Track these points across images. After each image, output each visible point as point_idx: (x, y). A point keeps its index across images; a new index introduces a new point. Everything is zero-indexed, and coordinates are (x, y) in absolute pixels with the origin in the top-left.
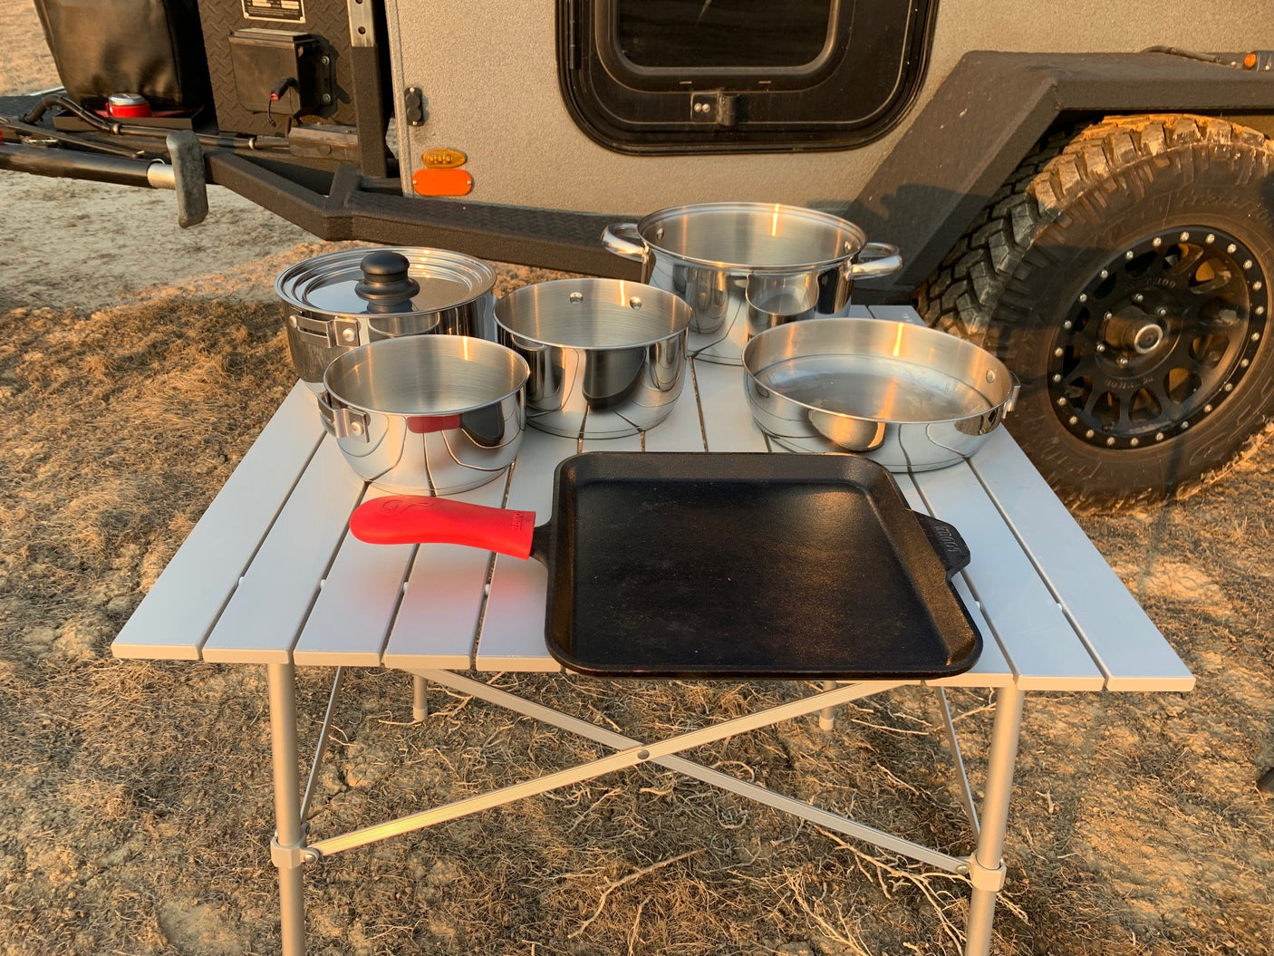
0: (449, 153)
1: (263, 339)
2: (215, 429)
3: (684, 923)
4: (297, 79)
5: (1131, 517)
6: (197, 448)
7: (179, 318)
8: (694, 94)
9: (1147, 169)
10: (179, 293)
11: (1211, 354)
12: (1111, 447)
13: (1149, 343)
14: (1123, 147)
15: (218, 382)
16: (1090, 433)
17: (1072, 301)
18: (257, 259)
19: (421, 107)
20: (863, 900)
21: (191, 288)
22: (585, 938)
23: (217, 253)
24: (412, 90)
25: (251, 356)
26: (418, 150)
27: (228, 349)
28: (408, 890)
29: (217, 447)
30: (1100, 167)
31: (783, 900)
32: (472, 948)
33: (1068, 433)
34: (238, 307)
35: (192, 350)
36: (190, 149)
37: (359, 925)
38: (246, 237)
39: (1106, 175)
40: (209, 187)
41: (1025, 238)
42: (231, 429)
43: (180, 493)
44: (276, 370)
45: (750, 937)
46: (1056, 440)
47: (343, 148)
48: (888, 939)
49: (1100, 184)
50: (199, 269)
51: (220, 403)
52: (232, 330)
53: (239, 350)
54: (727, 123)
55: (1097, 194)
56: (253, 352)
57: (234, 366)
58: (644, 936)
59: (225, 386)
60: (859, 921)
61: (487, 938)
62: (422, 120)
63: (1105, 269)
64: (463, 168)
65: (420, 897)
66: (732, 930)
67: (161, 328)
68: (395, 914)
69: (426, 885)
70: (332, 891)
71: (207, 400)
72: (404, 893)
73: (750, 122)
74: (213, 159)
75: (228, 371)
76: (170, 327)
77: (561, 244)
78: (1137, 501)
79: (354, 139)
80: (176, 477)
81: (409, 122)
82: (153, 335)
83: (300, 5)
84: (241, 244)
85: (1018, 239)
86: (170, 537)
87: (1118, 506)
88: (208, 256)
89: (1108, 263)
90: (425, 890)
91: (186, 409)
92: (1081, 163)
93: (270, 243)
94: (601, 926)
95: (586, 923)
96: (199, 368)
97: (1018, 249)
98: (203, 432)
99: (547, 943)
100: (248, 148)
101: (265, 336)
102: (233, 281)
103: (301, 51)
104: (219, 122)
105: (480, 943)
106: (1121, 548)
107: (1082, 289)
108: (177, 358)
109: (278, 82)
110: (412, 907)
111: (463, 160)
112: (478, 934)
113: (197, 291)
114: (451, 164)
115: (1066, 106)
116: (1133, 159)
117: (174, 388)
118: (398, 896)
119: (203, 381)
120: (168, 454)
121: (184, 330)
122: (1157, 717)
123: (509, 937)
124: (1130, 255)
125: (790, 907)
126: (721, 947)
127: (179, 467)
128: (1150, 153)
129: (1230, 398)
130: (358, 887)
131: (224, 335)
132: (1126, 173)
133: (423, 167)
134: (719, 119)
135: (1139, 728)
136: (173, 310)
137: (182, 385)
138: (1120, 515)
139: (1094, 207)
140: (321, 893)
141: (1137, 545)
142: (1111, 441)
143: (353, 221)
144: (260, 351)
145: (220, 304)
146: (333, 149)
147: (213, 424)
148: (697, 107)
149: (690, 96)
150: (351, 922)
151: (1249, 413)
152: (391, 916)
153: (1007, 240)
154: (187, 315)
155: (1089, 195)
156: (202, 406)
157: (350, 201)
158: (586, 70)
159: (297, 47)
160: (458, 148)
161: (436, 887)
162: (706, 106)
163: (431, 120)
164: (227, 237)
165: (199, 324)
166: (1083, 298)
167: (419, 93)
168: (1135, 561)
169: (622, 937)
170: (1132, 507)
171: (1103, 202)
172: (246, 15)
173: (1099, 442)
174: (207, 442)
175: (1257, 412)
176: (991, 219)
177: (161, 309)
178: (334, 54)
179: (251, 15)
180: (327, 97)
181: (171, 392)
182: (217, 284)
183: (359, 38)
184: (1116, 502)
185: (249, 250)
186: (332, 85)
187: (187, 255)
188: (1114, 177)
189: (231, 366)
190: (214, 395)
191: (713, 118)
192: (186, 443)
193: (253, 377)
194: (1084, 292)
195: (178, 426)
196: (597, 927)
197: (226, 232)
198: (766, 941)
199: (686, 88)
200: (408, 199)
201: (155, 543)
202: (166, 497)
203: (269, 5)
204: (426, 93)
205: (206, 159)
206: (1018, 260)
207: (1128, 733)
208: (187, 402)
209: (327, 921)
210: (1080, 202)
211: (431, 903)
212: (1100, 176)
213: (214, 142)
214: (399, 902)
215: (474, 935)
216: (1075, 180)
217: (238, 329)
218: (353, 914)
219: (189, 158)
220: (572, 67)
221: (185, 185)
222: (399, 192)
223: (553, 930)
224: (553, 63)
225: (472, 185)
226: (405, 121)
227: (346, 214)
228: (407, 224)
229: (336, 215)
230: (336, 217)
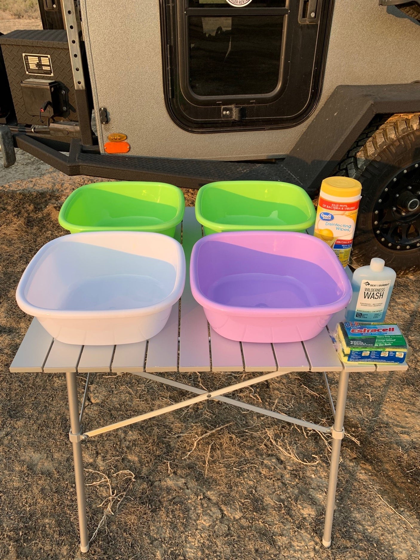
0: (119, 134)
1: (41, 209)
2: (23, 252)
3: (227, 451)
4: (51, 102)
5: (407, 278)
6: (17, 260)
7: (3, 201)
8: (222, 107)
9: (412, 136)
12: (399, 250)
13: (413, 207)
14: (402, 127)
15: (23, 230)
16: (390, 245)
17: (382, 191)
18: (35, 171)
19: (106, 116)
20: (297, 439)
21: (7, 186)
22: (189, 459)
23: (17, 169)
24: (102, 109)
25: (36, 217)
26: (106, 134)
27: (26, 215)
28: (118, 443)
29: (25, 260)
30: (393, 136)
31: (265, 441)
32: (145, 464)
33: (381, 245)
34: (28, 195)
35: (10, 216)
36: (7, 134)
37: (100, 457)
38: (29, 161)
39: (395, 139)
40: (16, 149)
41: (362, 166)
42: (30, 251)
43: (11, 281)
44: (48, 224)
45: (253, 456)
46: (376, 248)
47: (73, 132)
48: (306, 454)
49: (393, 142)
50: (10, 177)
51: (25, 240)
52: (26, 205)
53: (31, 215)
54: (237, 119)
55: (391, 147)
56: (37, 215)
57: (29, 223)
58: (212, 457)
59: (26, 232)
60: (295, 447)
61: (151, 460)
62: (107, 122)
63: (395, 177)
64: (126, 141)
65: (124, 446)
66: (246, 453)
68: (114, 453)
69: (126, 441)
70: (88, 445)
71: (19, 238)
72: (117, 444)
73: (247, 118)
74: (17, 138)
75: (27, 225)
77: (169, 175)
78: (409, 271)
79: (78, 128)
80: (9, 274)
81: (102, 123)
83: (51, 68)
84: (27, 164)
85: (359, 166)
86: (9, 300)
87: (402, 273)
88: (13, 170)
89: (396, 175)
90: (125, 442)
91: (10, 243)
92: (385, 134)
93: (40, 164)
94: (195, 454)
95: (189, 453)
96: (14, 224)
97: (360, 170)
98: (19, 253)
99: (174, 461)
100: (32, 132)
101: (41, 208)
102: (25, 183)
103: (53, 89)
104: (18, 119)
105: (148, 463)
106: (402, 291)
107: (386, 186)
108: (4, 220)
109: (44, 105)
110: (121, 450)
111: (125, 138)
112: (147, 459)
113: (9, 187)
114: (121, 139)
115: (377, 112)
116: (406, 132)
117: (4, 234)
118: (115, 445)
119: (17, 230)
120: (5, 264)
121: (6, 206)
122: (414, 361)
123: (159, 460)
124: (405, 171)
125: (269, 443)
126: (242, 459)
127: (10, 269)
128: (413, 129)
130: (98, 442)
131: (24, 208)
132: (403, 138)
133: (108, 141)
134: (234, 117)
137: (8, 232)
138: (402, 277)
139: (390, 151)
140: (84, 445)
141: (410, 290)
142: (398, 247)
143: (80, 167)
144: (40, 215)
145: (20, 194)
146: (69, 133)
147: (23, 249)
148: (224, 113)
149: (221, 108)
150: (97, 457)
152: (112, 453)
153: (355, 167)
154: (6, 199)
155: (388, 147)
156: (17, 241)
157: (78, 158)
158: (177, 98)
159: (51, 88)
160: (123, 133)
161: (130, 442)
162: (228, 112)
163: (111, 122)
164: (20, 161)
165: (12, 203)
166: (386, 189)
167: (105, 110)
168: (408, 297)
169: (203, 458)
170: (407, 274)
171: (394, 151)
172: (27, 73)
173: (393, 248)
174: (21, 257)
176: (348, 157)
178: (67, 90)
179: (29, 73)
180: (65, 108)
182: (18, 184)
183: (78, 86)
184: (401, 272)
185: (31, 167)
186: (67, 103)
187: (3, 170)
188: (398, 140)
189: (28, 222)
190: (22, 236)
191: (231, 117)
192: (12, 258)
193: (38, 227)
194: (387, 187)
195: (8, 251)
196: (193, 454)
197: (20, 159)
198: (259, 457)
199: (219, 104)
200: (103, 156)
201: (3, 303)
202: (5, 283)
203: (37, 68)
204: (109, 110)
205: (14, 137)
206: (359, 175)
208: (10, 239)
209: (87, 456)
210: (384, 150)
211: (128, 448)
212: (393, 139)
213: (17, 130)
214: (115, 448)
215: (146, 459)
216: (382, 141)
217: (29, 206)
218: (97, 453)
219: (7, 138)
220: (170, 97)
221: (6, 150)
222: (99, 153)
223: (176, 456)
224: (162, 95)
225: (130, 148)
226: (100, 122)
227: (77, 164)
228: (103, 168)
229: (73, 165)
230: (73, 166)
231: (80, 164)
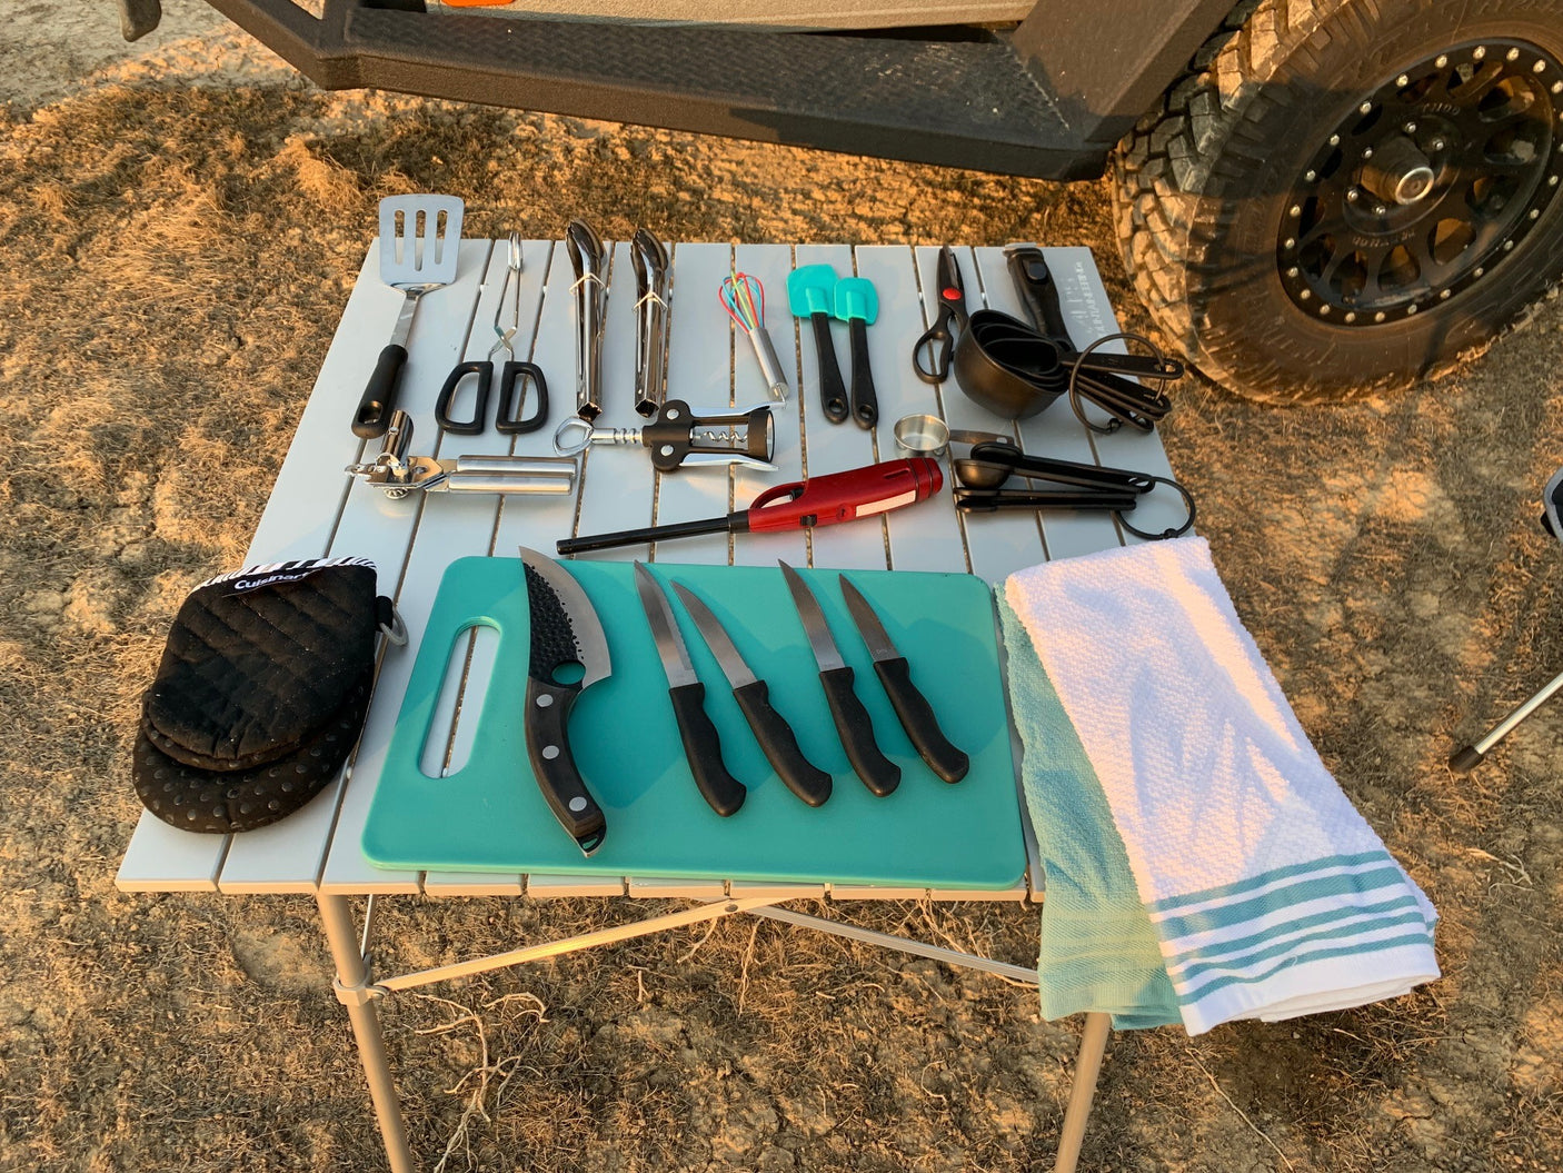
1: (268, 150)
2: (220, 298)
3: (802, 943)
5: (1366, 406)
6: (201, 327)
7: (151, 117)
10: (144, 70)
11: (1493, 199)
12: (1352, 324)
13: (1414, 192)
15: (214, 225)
16: (1325, 309)
17: (1319, 143)
20: (997, 911)
21: (159, 61)
22: (696, 960)
25: (253, 180)
27: (221, 170)
28: (502, 913)
29: (226, 326)
31: (909, 915)
32: (574, 976)
33: (1297, 310)
34: (226, 98)
35: (174, 172)
37: (451, 953)
42: (241, 297)
43: (189, 395)
44: (290, 202)
45: (873, 957)
46: (1280, 320)
48: (1020, 954)
51: (223, 257)
52: (222, 135)
53: (238, 171)
56: (256, 172)
57: (233, 198)
58: (760, 956)
59: (225, 230)
60: (990, 936)
61: (591, 964)
63: (1368, 100)
65: (515, 920)
66: (853, 949)
67: (130, 135)
68: (490, 941)
69: (522, 906)
70: (419, 916)
71: (205, 252)
72: (497, 916)
75: (226, 207)
76: (140, 134)
78: (1374, 388)
80: (179, 372)
82: (119, 147)
86: (184, 460)
87: (1350, 394)
89: (1370, 93)
90: (521, 911)
91: (178, 266)
94: (714, 946)
95: (697, 946)
96: (188, 203)
97: (1255, 79)
98: (205, 302)
99: (655, 968)
101: (268, 146)
102: (215, 50)
105: (583, 971)
106: (1345, 452)
107: (1333, 129)
108: (156, 184)
110: (508, 932)
112: (580, 962)
113: (169, 67)
117: (159, 235)
118: (491, 920)
119: (196, 224)
120: (164, 338)
121: (160, 138)
122: (1352, 680)
123: (614, 962)
124: (1403, 81)
125: (917, 922)
126: (842, 967)
127: (181, 357)
129: (1508, 258)
130: (447, 910)
131: (214, 144)
136: (140, 105)
137: (170, 232)
138: (1353, 402)
139: (1361, 17)
140: (407, 919)
141: (1368, 448)
142: (1350, 317)
143: (359, 62)
144: (265, 172)
145: (202, 93)
147: (217, 290)
150: (442, 951)
151: (1530, 277)
152: (485, 943)
153: (1241, 64)
154: (161, 112)
156: (198, 261)
161: (533, 908)
165: (179, 127)
166: (1335, 139)
168: (1359, 470)
169: (736, 958)
170: (1367, 395)
171: (1374, 14)
173: (1336, 318)
174: (212, 317)
175: (1539, 276)
177: (124, 102)
181: (156, 241)
182: (195, 54)
184: (1348, 390)
189: (229, 198)
190: (213, 242)
192: (185, 320)
193: (259, 215)
194: (1337, 132)
195: (174, 293)
196: (708, 947)
198: (890, 961)
200: (434, 17)
201: (166, 468)
202: (170, 404)
206: (1253, 94)
207: (1315, 702)
208: (178, 255)
209: (416, 949)
210: (1343, 12)
211: (528, 927)
214: (493, 926)
215: (576, 962)
217: (232, 136)
218: (444, 942)
223: (661, 953)
227: (348, 52)
229: (335, 56)
230: (335, 59)
231: (358, 52)
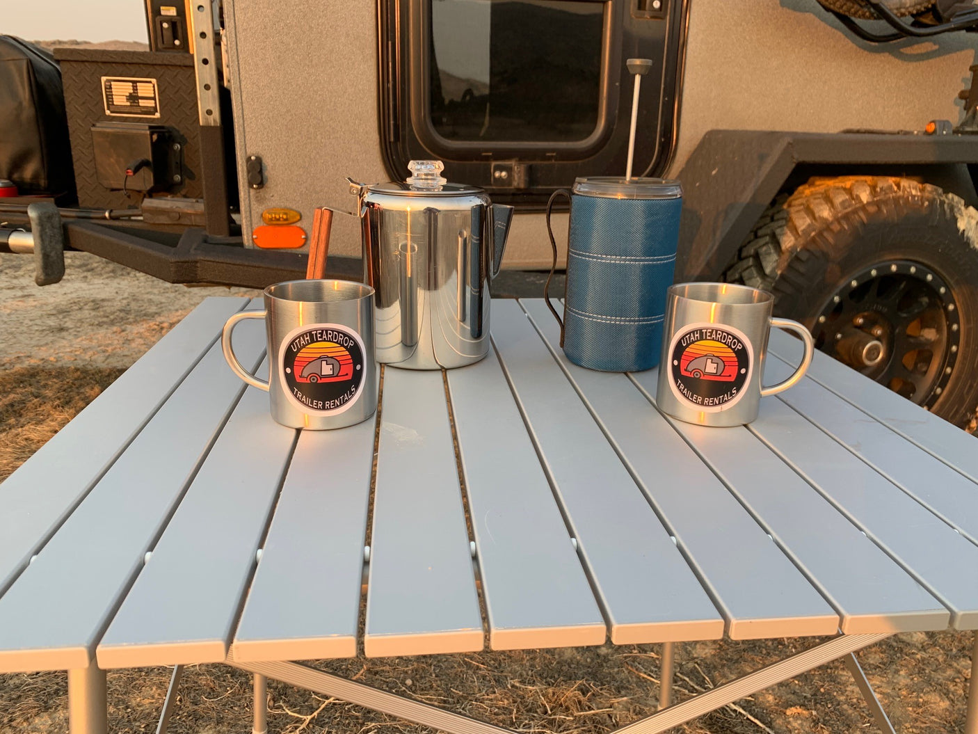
0: (286, 210)
4: (151, 159)
7: (38, 382)
8: (493, 164)
9: (862, 214)
10: (40, 363)
11: (919, 365)
13: (873, 357)
14: (840, 198)
17: (815, 322)
18: (114, 336)
19: (261, 172)
21: (52, 359)
23: (79, 332)
24: (253, 158)
26: (257, 209)
30: (825, 213)
34: (94, 372)
35: (48, 407)
36: (50, 218)
38: (105, 319)
39: (830, 219)
40: (68, 254)
41: (773, 270)
47: (190, 215)
49: (827, 226)
50: (62, 344)
52: (86, 389)
54: (522, 186)
55: (825, 234)
62: (261, 184)
63: (837, 295)
64: (299, 224)
67: (19, 390)
73: (540, 187)
74: (71, 227)
76: (29, 389)
79: (200, 207)
81: (250, 185)
82: (12, 396)
83: (156, 103)
84: (100, 325)
85: (768, 271)
88: (70, 334)
89: (837, 290)
92: (810, 212)
93: (126, 324)
96: (52, 421)
97: (769, 279)
100: (105, 218)
102: (91, 353)
103: (155, 137)
104: (80, 201)
107: (821, 311)
108: (32, 414)
109: (133, 163)
111: (298, 218)
113: (57, 361)
114: (286, 221)
115: (801, 159)
116: (849, 206)
117: (26, 439)
121: (42, 391)
124: (854, 283)
128: (861, 201)
129: (941, 400)
131: (78, 394)
132: (846, 217)
133: (262, 224)
134: (515, 184)
135: (946, 694)
136: (33, 376)
139: (824, 242)
143: (198, 265)
145: (77, 370)
146: (181, 215)
148: (497, 174)
149: (490, 165)
151: (957, 412)
153: (758, 273)
154: (46, 379)
155: (820, 234)
157: (195, 250)
158: (404, 142)
159: (152, 134)
160: (294, 207)
162: (504, 174)
163: (270, 183)
164: (88, 320)
165: (56, 386)
166: (822, 319)
167: (259, 160)
171: (831, 240)
172: (108, 112)
175: (963, 410)
176: (740, 259)
177: (23, 375)
178: (183, 141)
179: (112, 112)
180: (177, 178)
181: (24, 443)
182: (76, 355)
183: (207, 119)
185: (107, 329)
186: (182, 169)
187: (51, 334)
188: (838, 220)
191: (510, 184)
194: (823, 314)
197: (88, 316)
199: (487, 158)
200: (248, 250)
203: (128, 104)
204: (268, 162)
205: (65, 229)
207: (939, 699)
210: (813, 240)
212: (826, 220)
213: (74, 214)
216: (807, 223)
217: (92, 389)
219: (49, 225)
220: (392, 140)
221: (44, 248)
222: (241, 245)
224: (374, 137)
225: (306, 239)
226: (246, 184)
227: (192, 258)
228: (248, 266)
229: (183, 260)
230: (182, 262)
231: (198, 258)
